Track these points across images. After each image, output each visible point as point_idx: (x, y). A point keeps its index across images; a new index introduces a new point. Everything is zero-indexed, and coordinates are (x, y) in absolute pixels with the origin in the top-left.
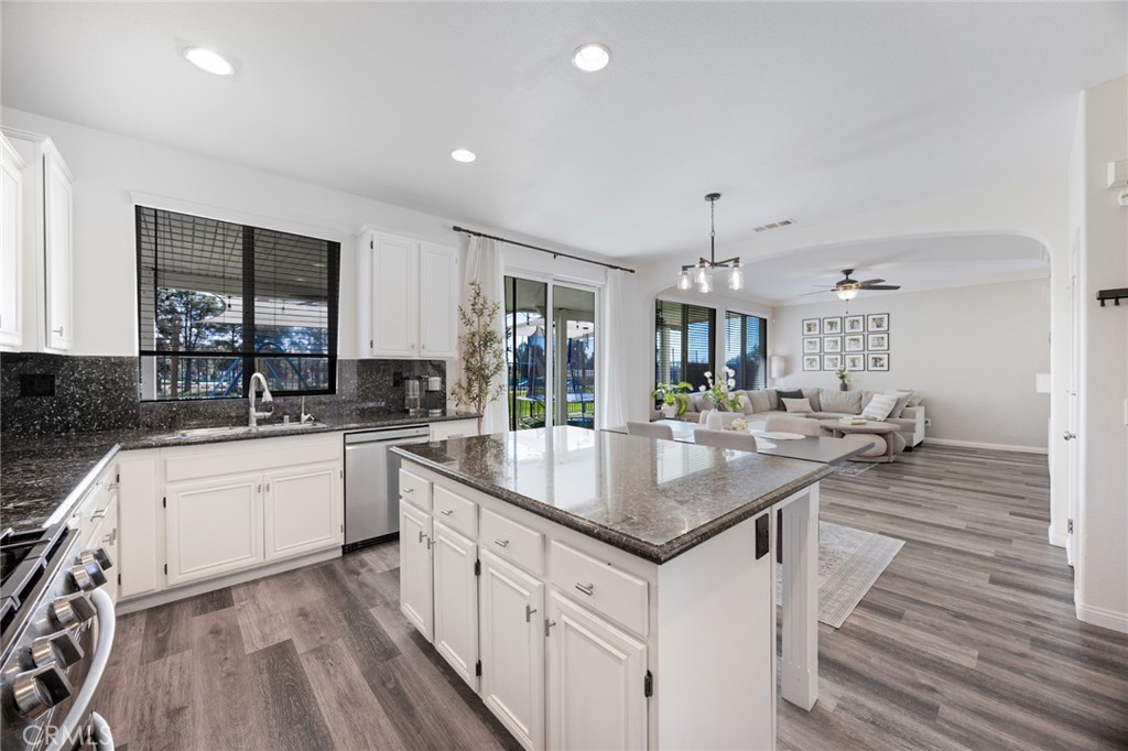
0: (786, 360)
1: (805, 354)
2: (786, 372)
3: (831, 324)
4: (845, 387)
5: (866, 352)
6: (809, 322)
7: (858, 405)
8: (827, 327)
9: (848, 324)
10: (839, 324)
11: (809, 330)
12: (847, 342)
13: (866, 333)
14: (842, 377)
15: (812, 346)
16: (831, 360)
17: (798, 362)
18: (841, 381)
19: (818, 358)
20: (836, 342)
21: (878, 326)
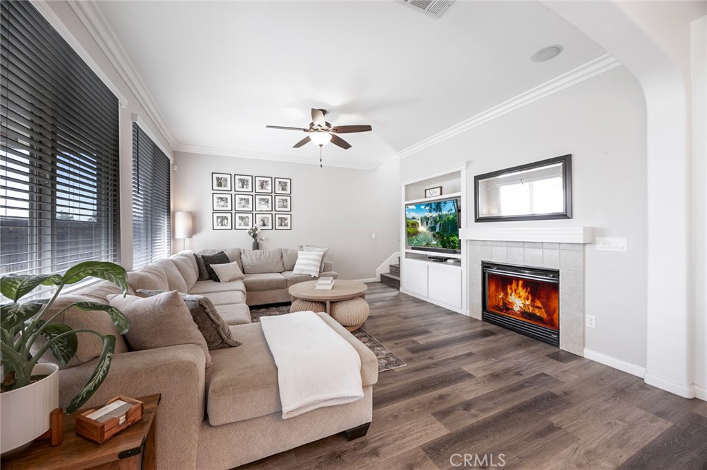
0: (194, 217)
1: (215, 212)
2: (194, 231)
3: (243, 182)
4: (256, 246)
5: (274, 212)
6: (220, 176)
7: (281, 263)
8: (238, 184)
9: (258, 184)
10: (250, 183)
11: (220, 185)
12: (258, 201)
13: (273, 194)
14: (255, 236)
15: (222, 203)
16: (242, 218)
17: (207, 219)
18: (253, 240)
19: (229, 216)
20: (247, 200)
21: (283, 190)
